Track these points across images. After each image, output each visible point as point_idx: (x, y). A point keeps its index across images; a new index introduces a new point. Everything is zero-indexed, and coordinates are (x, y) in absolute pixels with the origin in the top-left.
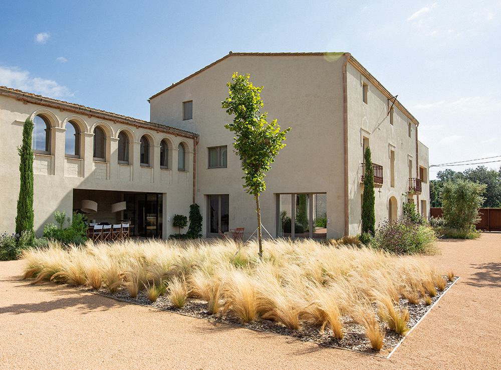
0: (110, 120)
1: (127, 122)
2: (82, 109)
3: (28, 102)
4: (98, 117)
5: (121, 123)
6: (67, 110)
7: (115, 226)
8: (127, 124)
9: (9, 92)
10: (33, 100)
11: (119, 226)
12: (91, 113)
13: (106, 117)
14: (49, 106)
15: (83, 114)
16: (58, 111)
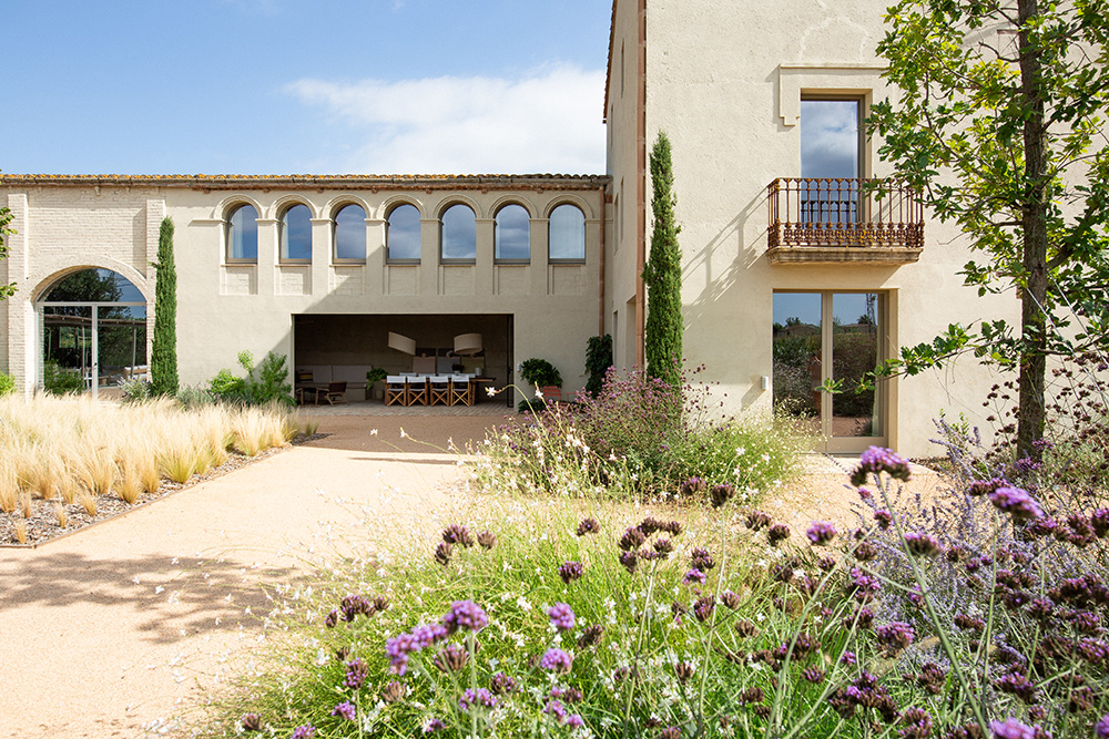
0: (361, 189)
1: (396, 185)
2: (298, 181)
3: (209, 189)
4: (335, 189)
5: (387, 189)
6: (274, 188)
7: (434, 379)
8: (400, 188)
9: (176, 181)
10: (215, 186)
11: (443, 379)
12: (317, 185)
13: (349, 185)
14: (241, 188)
15: (304, 189)
16: (260, 193)
